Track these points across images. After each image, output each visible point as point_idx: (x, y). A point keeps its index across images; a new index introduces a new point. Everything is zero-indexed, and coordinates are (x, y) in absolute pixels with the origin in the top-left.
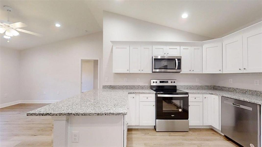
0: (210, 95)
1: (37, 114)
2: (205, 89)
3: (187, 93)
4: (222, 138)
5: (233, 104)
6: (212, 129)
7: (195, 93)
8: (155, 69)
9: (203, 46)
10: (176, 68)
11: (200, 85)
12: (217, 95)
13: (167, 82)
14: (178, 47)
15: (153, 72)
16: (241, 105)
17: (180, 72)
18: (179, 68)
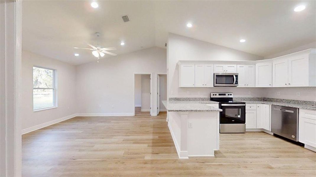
0: (262, 104)
2: (256, 100)
3: (245, 103)
4: (272, 136)
5: (281, 110)
6: (263, 132)
7: (251, 103)
8: (216, 83)
9: (256, 65)
10: (234, 83)
11: (252, 97)
12: (268, 104)
13: (225, 95)
14: (235, 66)
15: (214, 86)
16: (286, 110)
17: (236, 86)
18: (237, 82)
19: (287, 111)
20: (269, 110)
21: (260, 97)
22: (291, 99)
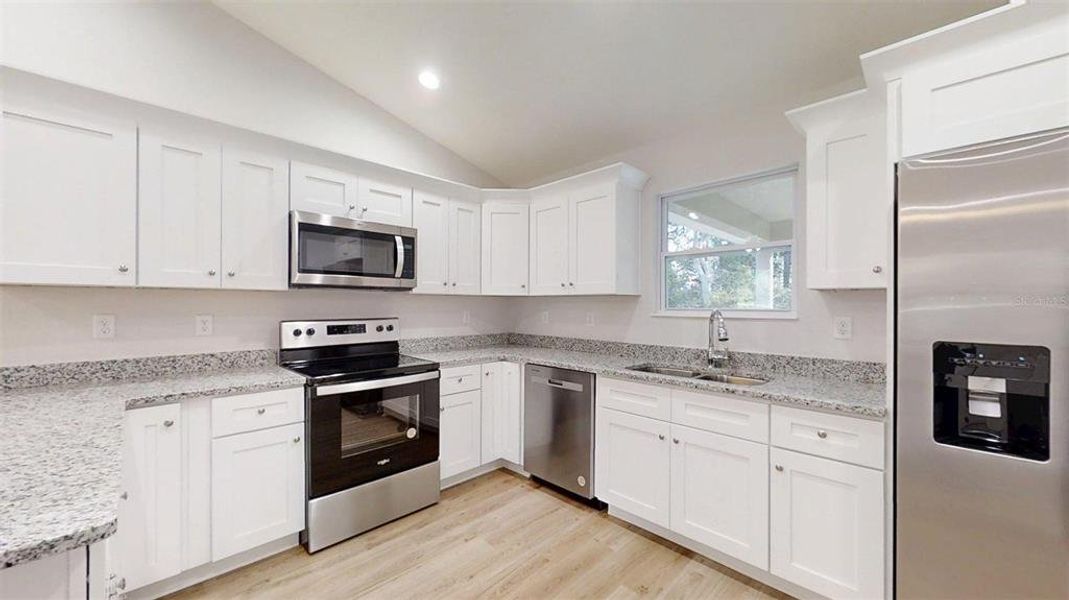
0: (500, 363)
2: (486, 346)
3: (434, 367)
4: (526, 485)
5: (550, 382)
6: (503, 470)
7: (460, 364)
9: (483, 204)
10: (399, 273)
11: (474, 333)
12: (516, 361)
13: (361, 329)
14: (405, 193)
15: (291, 285)
16: (563, 382)
17: (410, 289)
18: (409, 272)
19: (567, 385)
21: (497, 332)
22: (574, 337)
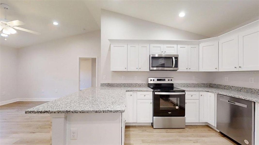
0: (206, 92)
1: (35, 112)
2: (201, 87)
3: (184, 91)
4: (218, 134)
5: (229, 101)
6: (208, 126)
7: (192, 91)
8: (152, 67)
9: (200, 45)
10: (174, 66)
11: (196, 83)
12: (213, 92)
13: (164, 80)
14: (175, 46)
15: (150, 70)
17: (177, 70)
18: (176, 66)
19: (237, 104)
20: (214, 100)
22: (242, 87)
